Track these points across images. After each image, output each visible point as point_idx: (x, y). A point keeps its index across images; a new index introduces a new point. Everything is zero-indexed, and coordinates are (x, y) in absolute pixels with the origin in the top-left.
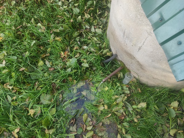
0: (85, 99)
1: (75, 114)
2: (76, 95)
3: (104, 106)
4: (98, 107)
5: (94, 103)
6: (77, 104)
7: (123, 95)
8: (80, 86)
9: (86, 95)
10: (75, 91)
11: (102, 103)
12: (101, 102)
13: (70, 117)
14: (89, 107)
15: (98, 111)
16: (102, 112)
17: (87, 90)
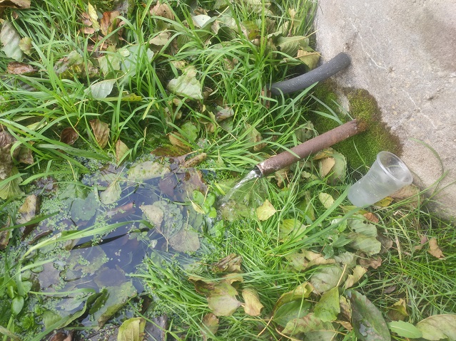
0: (154, 244)
1: (79, 310)
2: (110, 214)
3: (240, 298)
4: (208, 296)
5: (192, 270)
6: (105, 259)
7: (348, 258)
8: (143, 176)
9: (163, 223)
10: (111, 196)
11: (232, 278)
12: (230, 271)
13: (46, 321)
14: (165, 287)
15: (204, 316)
16: (223, 324)
17: (172, 201)
